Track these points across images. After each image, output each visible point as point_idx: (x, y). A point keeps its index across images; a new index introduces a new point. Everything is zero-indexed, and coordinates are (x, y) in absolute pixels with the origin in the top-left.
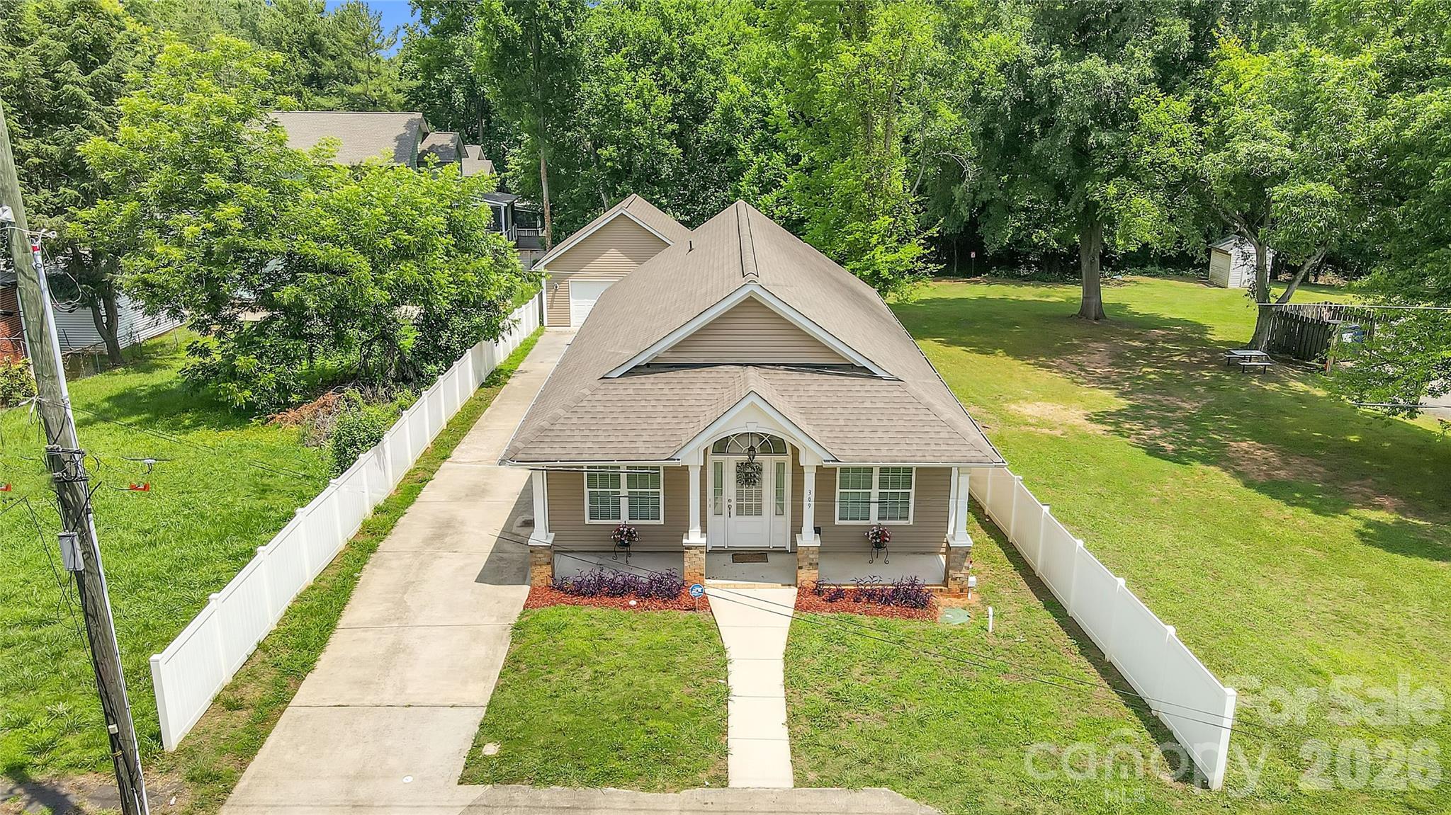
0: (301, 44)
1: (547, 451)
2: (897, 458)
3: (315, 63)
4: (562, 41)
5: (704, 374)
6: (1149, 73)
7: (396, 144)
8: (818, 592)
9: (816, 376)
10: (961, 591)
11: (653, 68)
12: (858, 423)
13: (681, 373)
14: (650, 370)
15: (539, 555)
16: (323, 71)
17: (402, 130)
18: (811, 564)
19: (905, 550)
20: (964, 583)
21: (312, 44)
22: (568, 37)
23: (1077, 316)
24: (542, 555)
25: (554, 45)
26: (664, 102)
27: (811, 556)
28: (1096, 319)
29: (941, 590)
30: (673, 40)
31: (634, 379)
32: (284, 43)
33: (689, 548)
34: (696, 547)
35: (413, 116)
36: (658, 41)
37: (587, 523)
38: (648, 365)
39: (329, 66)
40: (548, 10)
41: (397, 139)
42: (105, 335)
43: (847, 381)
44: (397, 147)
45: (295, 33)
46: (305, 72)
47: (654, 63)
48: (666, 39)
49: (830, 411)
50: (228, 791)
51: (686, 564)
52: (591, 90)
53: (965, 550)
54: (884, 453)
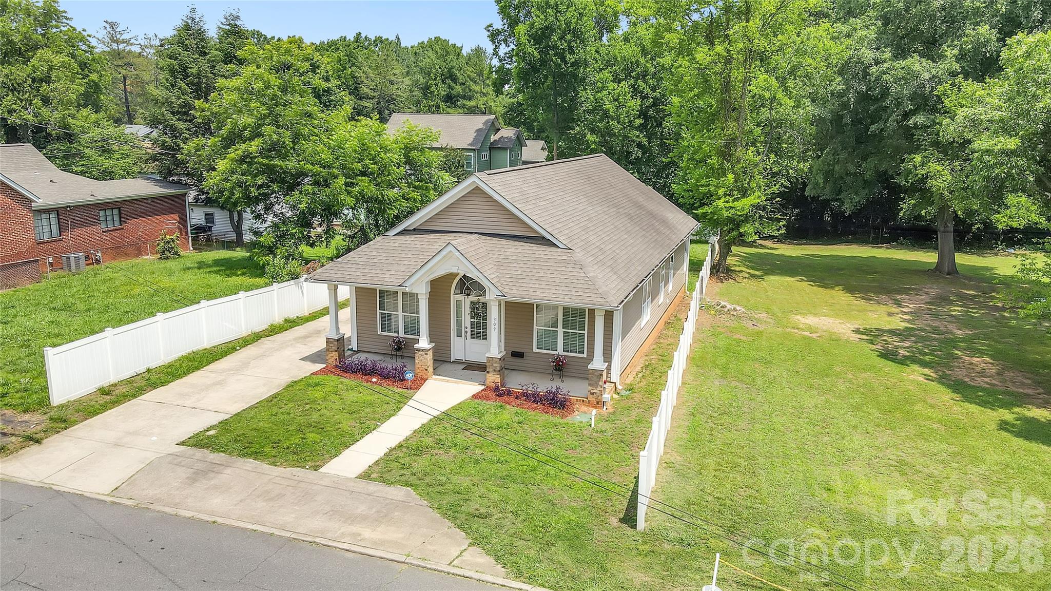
0: (444, 75)
1: (333, 275)
2: (544, 298)
3: (450, 87)
4: (566, 63)
5: (446, 237)
6: (957, 67)
7: (475, 134)
8: (496, 389)
9: (516, 243)
10: (598, 403)
11: (632, 81)
12: (530, 274)
13: (432, 236)
14: (414, 233)
15: (331, 345)
16: (454, 92)
17: (481, 126)
18: (494, 370)
19: (582, 376)
20: (599, 398)
21: (450, 76)
22: (570, 59)
23: (932, 270)
24: (332, 345)
25: (560, 65)
26: (635, 104)
27: (495, 365)
28: (948, 274)
29: (583, 401)
30: (647, 62)
31: (402, 238)
32: (432, 75)
33: (418, 350)
34: (423, 350)
35: (489, 117)
36: (637, 62)
37: (379, 333)
38: (414, 229)
39: (458, 89)
40: (556, 41)
41: (477, 131)
42: (235, 228)
43: (535, 247)
44: (476, 136)
45: (440, 68)
46: (443, 93)
47: (633, 78)
48: (642, 60)
49: (515, 265)
50: (66, 428)
51: (416, 361)
52: (586, 95)
53: (599, 372)
54: (538, 294)
